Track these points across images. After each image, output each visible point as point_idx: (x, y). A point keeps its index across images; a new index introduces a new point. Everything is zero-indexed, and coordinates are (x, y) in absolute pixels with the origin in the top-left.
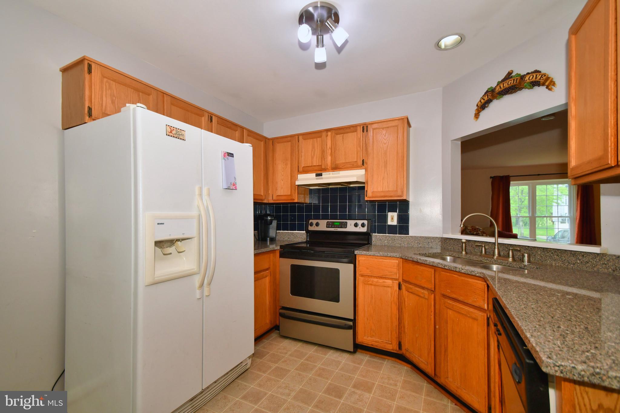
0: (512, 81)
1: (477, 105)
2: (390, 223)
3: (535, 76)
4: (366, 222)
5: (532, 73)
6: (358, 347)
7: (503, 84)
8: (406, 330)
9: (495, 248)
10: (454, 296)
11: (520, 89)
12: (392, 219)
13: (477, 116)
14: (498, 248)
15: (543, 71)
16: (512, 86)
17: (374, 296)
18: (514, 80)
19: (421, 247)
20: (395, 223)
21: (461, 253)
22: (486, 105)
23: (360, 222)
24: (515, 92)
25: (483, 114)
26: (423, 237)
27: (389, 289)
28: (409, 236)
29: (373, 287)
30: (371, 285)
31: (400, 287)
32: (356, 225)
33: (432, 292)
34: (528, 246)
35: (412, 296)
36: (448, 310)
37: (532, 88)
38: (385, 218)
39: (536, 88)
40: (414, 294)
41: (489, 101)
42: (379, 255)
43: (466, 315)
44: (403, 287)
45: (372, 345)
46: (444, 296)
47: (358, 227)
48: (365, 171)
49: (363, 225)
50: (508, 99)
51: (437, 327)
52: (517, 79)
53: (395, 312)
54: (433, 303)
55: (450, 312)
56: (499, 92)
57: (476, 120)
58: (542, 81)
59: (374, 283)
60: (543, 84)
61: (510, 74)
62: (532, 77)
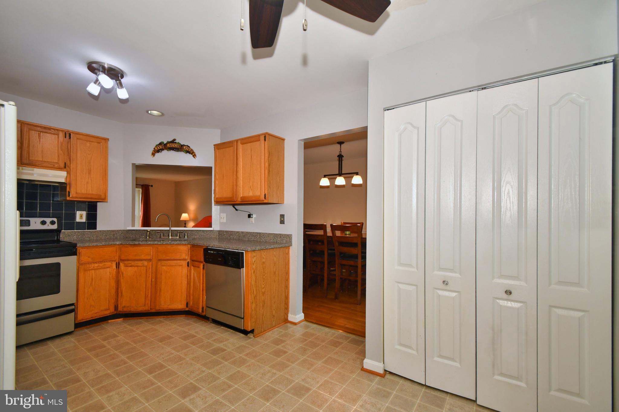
0: (177, 145)
1: (154, 149)
2: (78, 220)
3: (188, 148)
4: (55, 220)
5: (186, 146)
6: (79, 325)
7: (172, 145)
8: (124, 293)
9: (169, 232)
10: (168, 258)
11: (181, 151)
12: (81, 216)
13: (153, 154)
14: (171, 232)
15: (191, 147)
16: (177, 148)
17: (94, 278)
18: (178, 145)
19: (108, 238)
20: (84, 220)
21: (147, 238)
22: (160, 151)
23: (48, 220)
24: (178, 151)
25: (157, 155)
26: (110, 231)
27: (108, 269)
28: (97, 231)
29: (93, 271)
30: (92, 270)
31: (118, 266)
32: (43, 223)
33: (149, 261)
34: (184, 230)
35: (130, 268)
36: (163, 267)
37: (186, 153)
38: (74, 216)
39: (188, 154)
40: (134, 266)
41: (162, 150)
42: (101, 244)
43: (176, 266)
44: (122, 265)
45: (92, 317)
46: (160, 260)
47: (46, 225)
48: (67, 173)
49: (53, 223)
50: (172, 152)
51: (153, 280)
52: (179, 146)
53: (113, 284)
54: (151, 267)
55: (164, 268)
56: (169, 147)
57: (153, 157)
58: (191, 152)
59: (96, 268)
60: (192, 154)
61: (174, 140)
62: (186, 148)
